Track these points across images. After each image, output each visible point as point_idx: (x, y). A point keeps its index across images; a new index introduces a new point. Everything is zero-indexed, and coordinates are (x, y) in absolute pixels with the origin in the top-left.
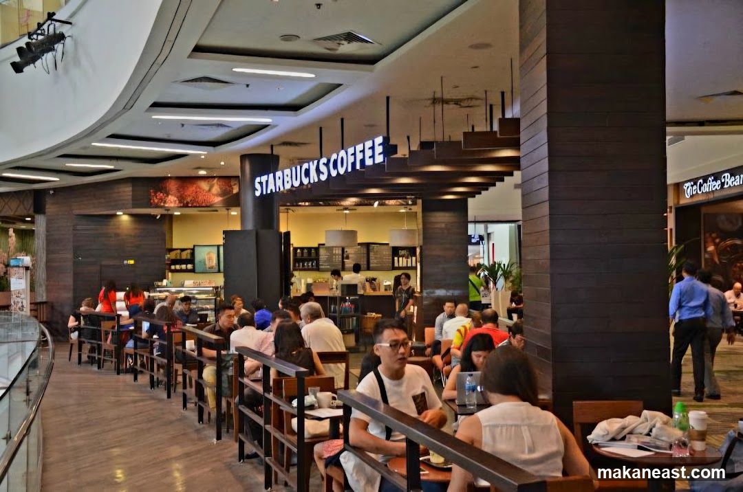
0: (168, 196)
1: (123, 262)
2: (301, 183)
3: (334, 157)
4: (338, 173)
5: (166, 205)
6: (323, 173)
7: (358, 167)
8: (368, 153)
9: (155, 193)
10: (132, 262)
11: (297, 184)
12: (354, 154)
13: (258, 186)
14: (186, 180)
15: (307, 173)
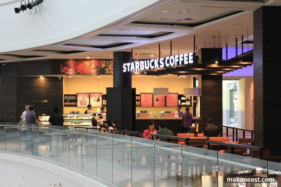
0: (69, 69)
1: (42, 101)
2: (150, 68)
3: (167, 58)
4: (170, 65)
5: (69, 73)
6: (161, 65)
7: (180, 63)
8: (186, 59)
9: (63, 67)
10: (46, 101)
11: (147, 68)
12: (179, 58)
13: (124, 67)
14: (78, 61)
15: (153, 64)
